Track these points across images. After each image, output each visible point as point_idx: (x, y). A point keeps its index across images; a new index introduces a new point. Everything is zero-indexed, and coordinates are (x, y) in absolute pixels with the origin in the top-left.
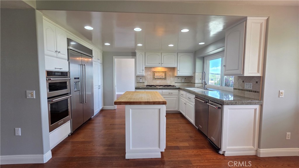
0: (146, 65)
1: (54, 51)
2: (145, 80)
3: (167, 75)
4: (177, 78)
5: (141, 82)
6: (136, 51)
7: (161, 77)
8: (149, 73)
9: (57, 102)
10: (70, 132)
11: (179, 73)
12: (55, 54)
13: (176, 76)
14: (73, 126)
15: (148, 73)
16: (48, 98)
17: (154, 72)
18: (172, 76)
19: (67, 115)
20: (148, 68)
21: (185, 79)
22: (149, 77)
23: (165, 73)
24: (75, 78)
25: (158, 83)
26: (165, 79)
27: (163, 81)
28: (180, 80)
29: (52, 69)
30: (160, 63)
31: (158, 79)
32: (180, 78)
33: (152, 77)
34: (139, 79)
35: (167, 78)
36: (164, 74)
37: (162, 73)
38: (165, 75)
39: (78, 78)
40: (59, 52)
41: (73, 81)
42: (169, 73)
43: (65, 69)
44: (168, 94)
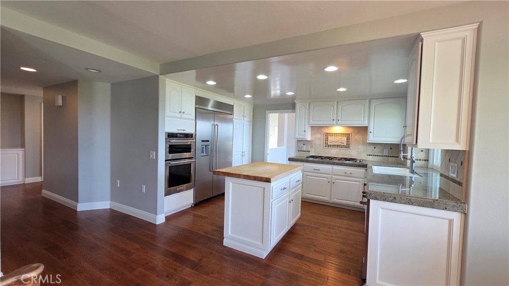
0: (310, 123)
1: (178, 112)
2: (311, 147)
3: (352, 139)
4: (373, 147)
5: (305, 150)
6: (295, 101)
7: (339, 144)
8: (319, 136)
9: (177, 166)
10: (192, 202)
11: (373, 137)
12: (179, 115)
13: (370, 144)
14: (196, 196)
15: (316, 136)
16: (166, 161)
17: (327, 135)
18: (361, 142)
19: (189, 181)
20: (315, 129)
21: (391, 149)
22: (317, 142)
23: (348, 136)
24: (203, 141)
25: (333, 154)
26: (347, 146)
27: (343, 151)
28: (379, 150)
29: (174, 130)
30: (335, 119)
31: (334, 146)
32: (379, 146)
33: (323, 142)
34: (301, 145)
35: (352, 146)
36: (345, 139)
37: (341, 137)
38: (348, 139)
39: (208, 141)
40: (184, 113)
41: (199, 145)
42: (357, 137)
43: (189, 130)
44: (344, 174)
